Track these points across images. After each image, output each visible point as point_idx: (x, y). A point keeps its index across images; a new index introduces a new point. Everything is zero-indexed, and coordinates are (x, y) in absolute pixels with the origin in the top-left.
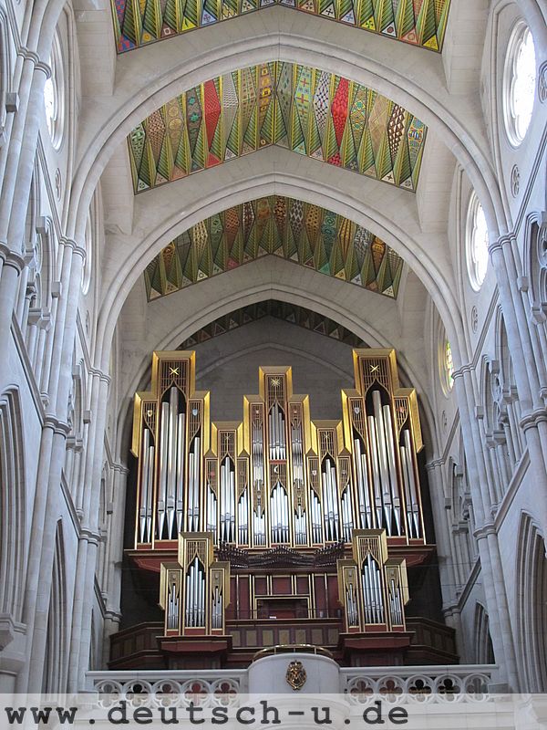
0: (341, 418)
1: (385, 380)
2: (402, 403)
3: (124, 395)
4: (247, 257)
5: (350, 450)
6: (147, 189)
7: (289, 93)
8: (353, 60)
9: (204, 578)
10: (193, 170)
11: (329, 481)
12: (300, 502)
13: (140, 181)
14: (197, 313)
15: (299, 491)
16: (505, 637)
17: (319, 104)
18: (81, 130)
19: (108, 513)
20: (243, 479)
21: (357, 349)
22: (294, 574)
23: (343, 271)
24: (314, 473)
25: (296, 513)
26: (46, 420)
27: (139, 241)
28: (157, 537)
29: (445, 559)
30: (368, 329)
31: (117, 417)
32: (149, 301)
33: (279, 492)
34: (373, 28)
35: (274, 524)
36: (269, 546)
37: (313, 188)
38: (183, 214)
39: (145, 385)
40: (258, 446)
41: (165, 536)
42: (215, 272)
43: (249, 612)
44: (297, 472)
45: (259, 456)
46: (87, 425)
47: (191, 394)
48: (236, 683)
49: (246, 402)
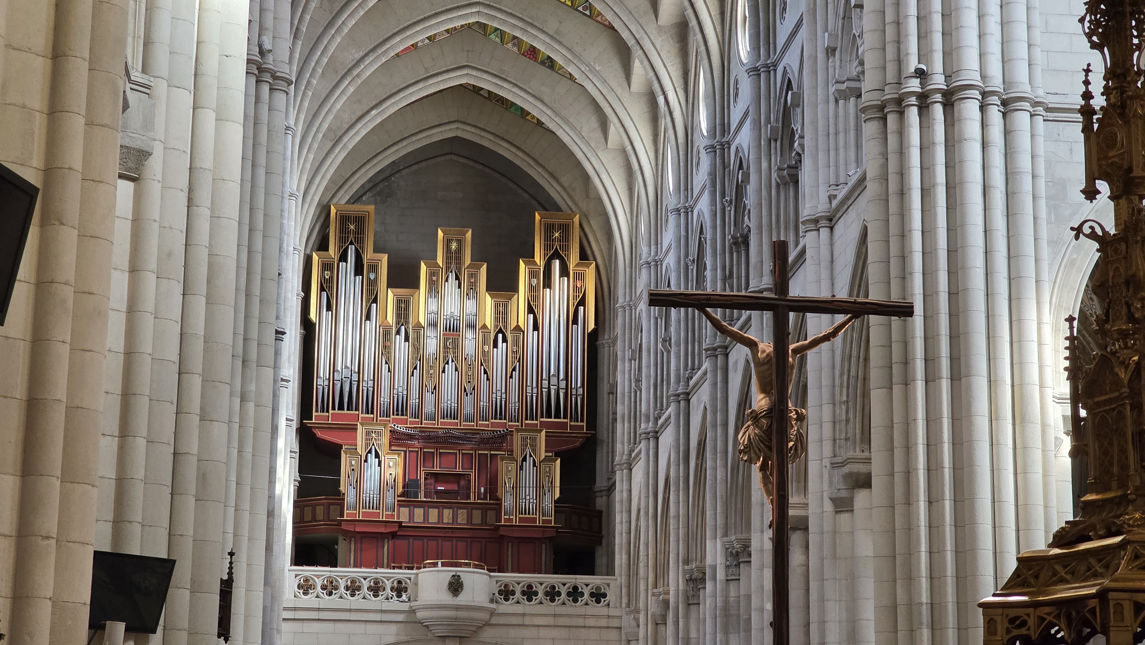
0: (516, 290)
2: (580, 277)
5: (522, 326)
9: (379, 465)
11: (500, 357)
12: (470, 380)
15: (470, 367)
20: (417, 350)
21: (541, 211)
22: (459, 450)
24: (486, 348)
25: (465, 391)
28: (333, 407)
33: (451, 367)
34: (569, 4)
36: (437, 424)
40: (433, 316)
41: (341, 407)
44: (469, 347)
45: (433, 326)
47: (368, 255)
48: (408, 581)
49: (423, 267)
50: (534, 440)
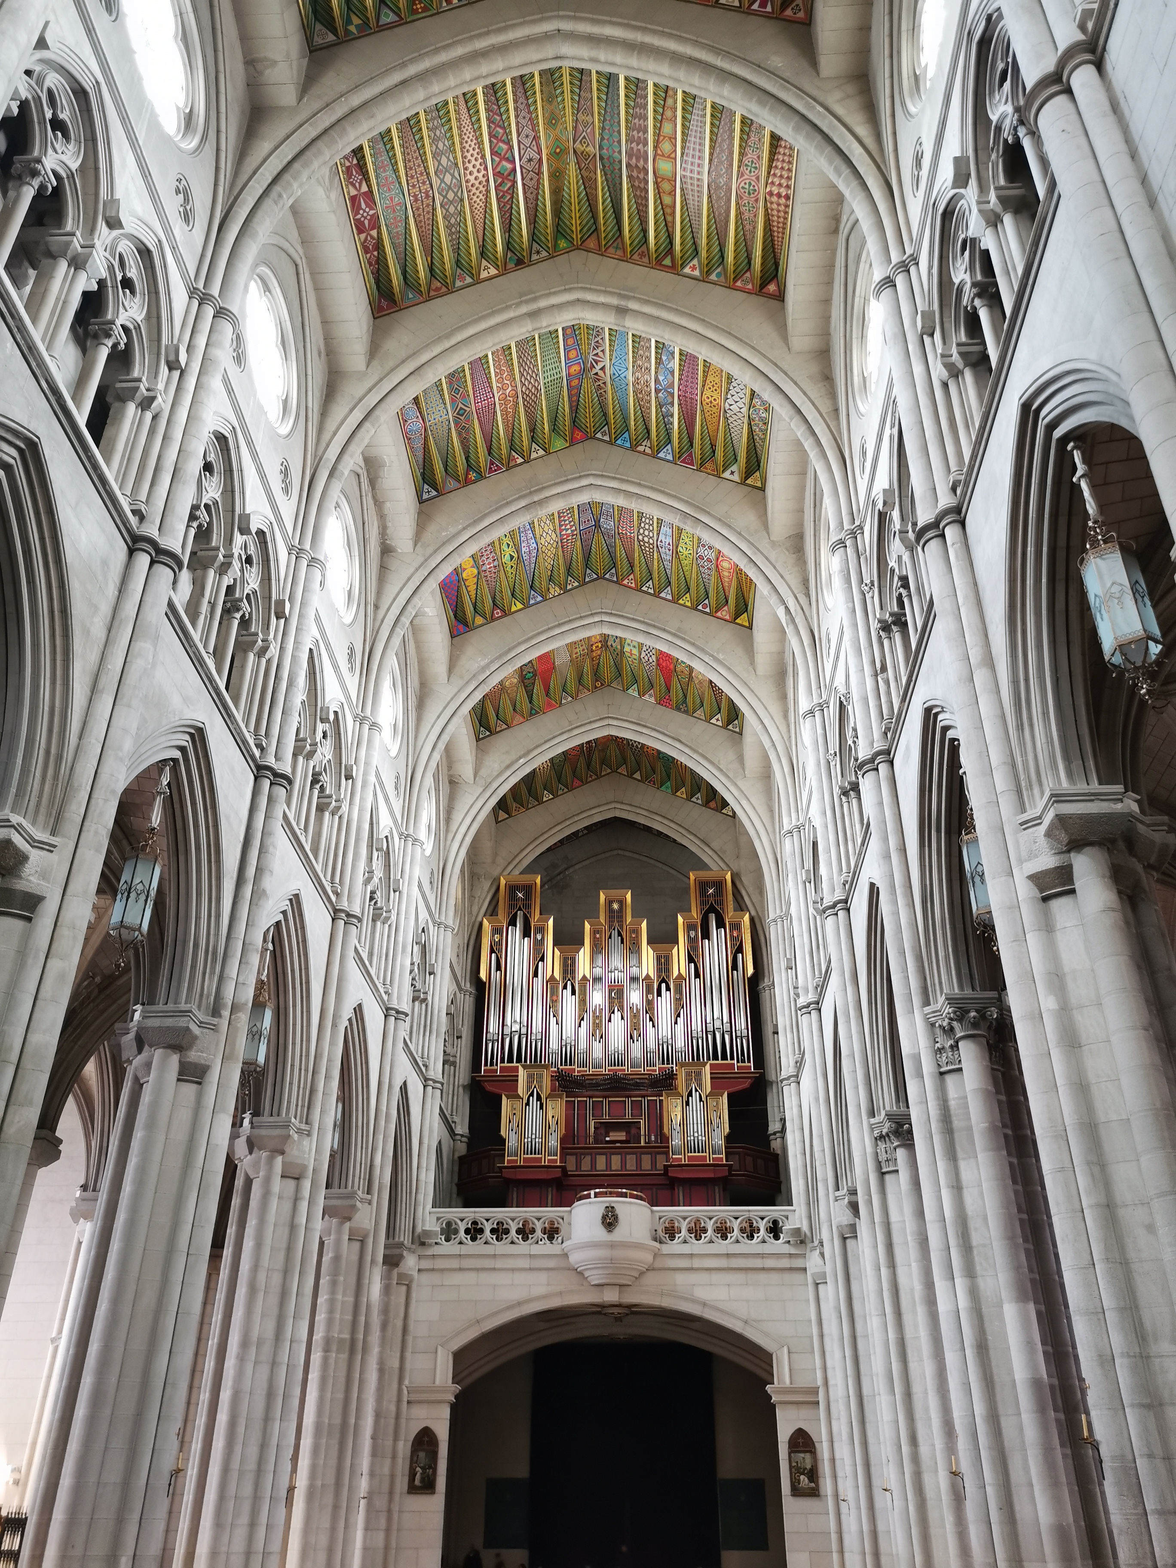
0: (676, 942)
1: (721, 903)
2: (736, 926)
3: (474, 918)
4: (591, 776)
5: (684, 975)
6: (488, 736)
7: (619, 647)
8: (670, 638)
9: (541, 1108)
10: (531, 715)
11: (665, 1004)
12: (635, 1026)
13: (482, 729)
14: (543, 834)
15: (636, 1016)
16: (802, 1182)
17: (646, 658)
18: (419, 719)
19: (458, 1038)
20: (583, 1003)
21: (695, 872)
22: (628, 1097)
23: (683, 789)
24: (650, 997)
25: (631, 1038)
26: (388, 1009)
27: (482, 789)
28: (502, 1061)
29: (771, 1083)
30: (706, 849)
31: (466, 942)
32: (497, 822)
33: (617, 1015)
34: (689, 604)
35: (612, 1048)
36: (605, 1070)
37: (644, 730)
38: (522, 761)
39: (492, 912)
40: (598, 971)
41: (510, 1060)
42: (560, 792)
43: (587, 1136)
44: (635, 997)
45: (597, 980)
46: (432, 976)
47: (535, 918)
48: (561, 1220)
49: (587, 926)
50: (699, 1074)
